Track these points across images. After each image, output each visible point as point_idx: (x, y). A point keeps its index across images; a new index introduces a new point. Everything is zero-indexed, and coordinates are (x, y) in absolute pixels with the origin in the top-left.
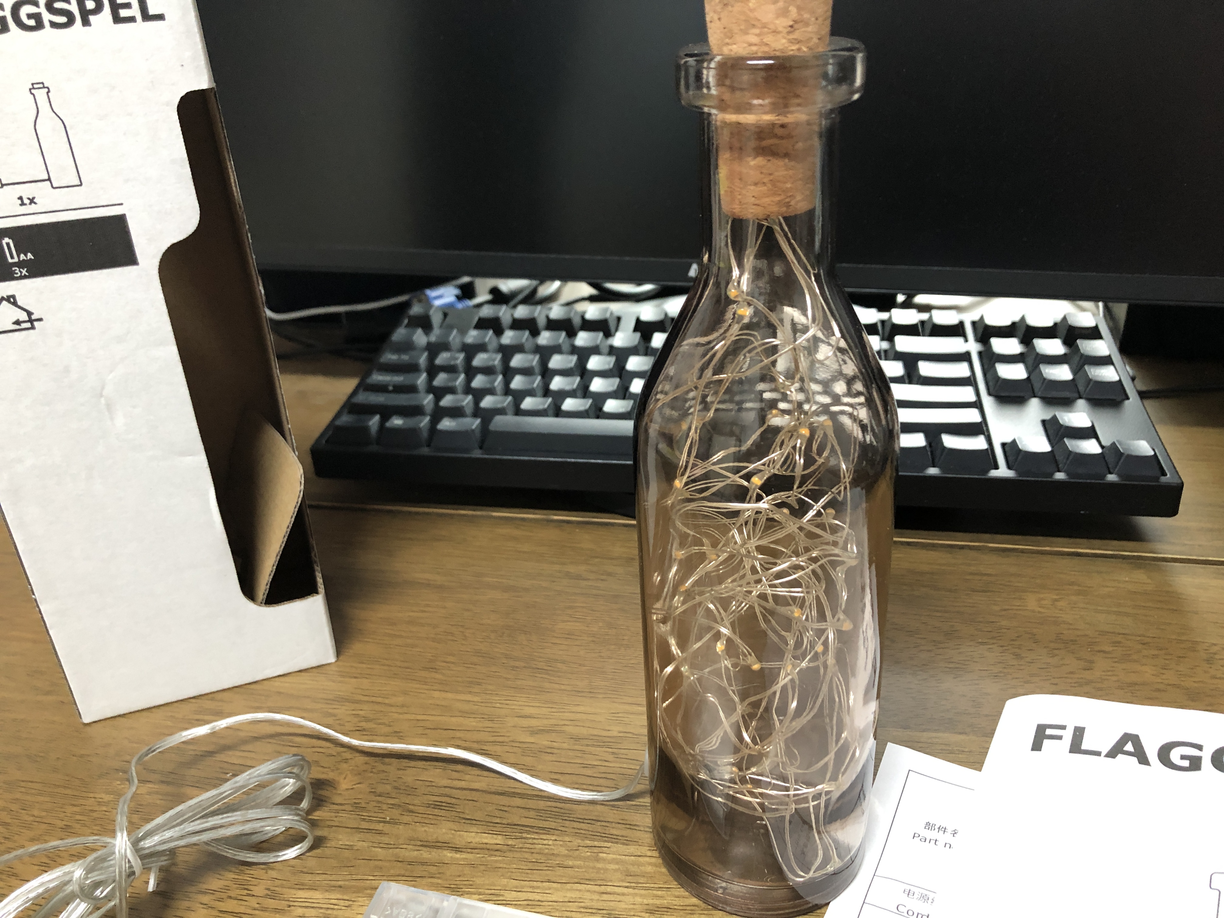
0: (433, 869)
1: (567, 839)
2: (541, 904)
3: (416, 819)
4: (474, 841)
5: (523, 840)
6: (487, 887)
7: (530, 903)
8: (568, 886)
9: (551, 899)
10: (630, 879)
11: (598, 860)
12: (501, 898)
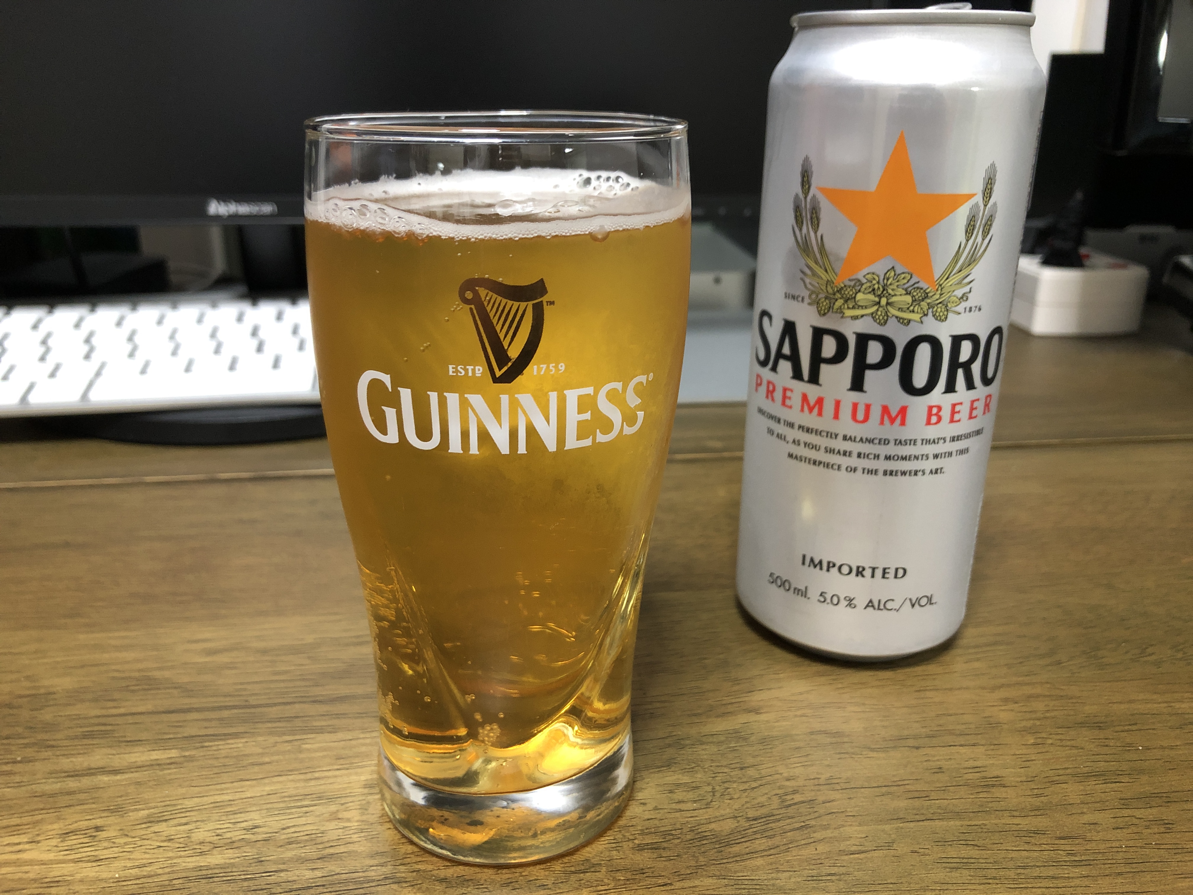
0: (82, 796)
1: (260, 739)
2: (232, 803)
3: (58, 753)
4: (138, 759)
5: (205, 749)
6: (159, 800)
7: (218, 804)
8: (266, 781)
9: (246, 796)
10: (341, 761)
11: (301, 751)
12: (179, 807)
